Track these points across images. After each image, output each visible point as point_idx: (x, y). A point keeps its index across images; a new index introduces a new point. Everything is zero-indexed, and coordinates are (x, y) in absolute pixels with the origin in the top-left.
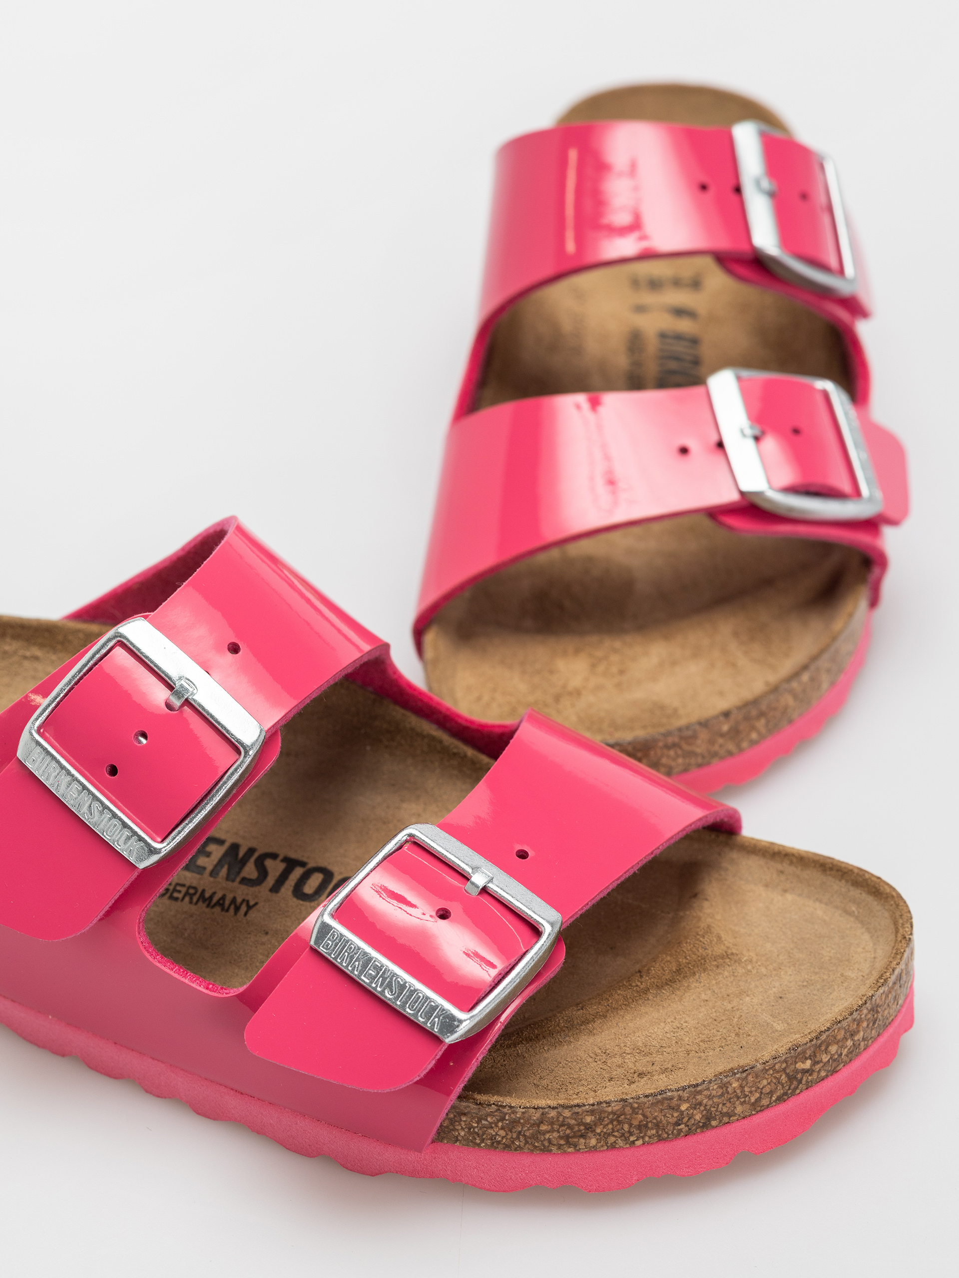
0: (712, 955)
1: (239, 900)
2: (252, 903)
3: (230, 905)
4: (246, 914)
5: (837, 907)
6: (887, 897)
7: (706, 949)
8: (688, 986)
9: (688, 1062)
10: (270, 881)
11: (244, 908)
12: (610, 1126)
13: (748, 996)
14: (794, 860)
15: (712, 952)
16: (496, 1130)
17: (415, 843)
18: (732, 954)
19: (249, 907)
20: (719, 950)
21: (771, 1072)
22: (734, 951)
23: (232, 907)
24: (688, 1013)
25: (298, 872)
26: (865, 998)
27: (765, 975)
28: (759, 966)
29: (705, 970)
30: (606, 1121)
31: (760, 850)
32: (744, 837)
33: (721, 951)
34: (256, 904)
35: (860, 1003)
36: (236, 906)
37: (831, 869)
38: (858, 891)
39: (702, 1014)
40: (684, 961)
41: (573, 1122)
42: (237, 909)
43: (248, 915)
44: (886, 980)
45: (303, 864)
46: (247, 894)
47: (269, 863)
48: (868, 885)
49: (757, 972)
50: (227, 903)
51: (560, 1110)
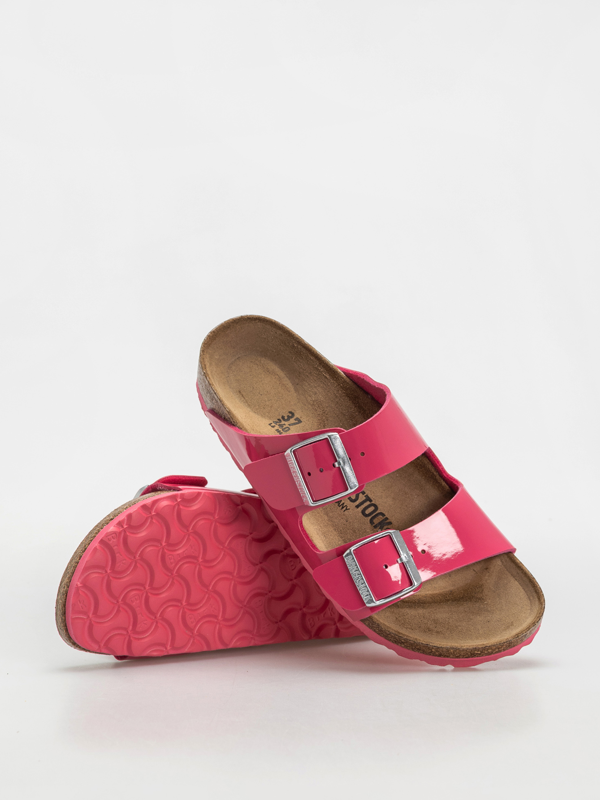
0: (476, 597)
1: (345, 505)
2: (348, 508)
3: (342, 505)
4: (344, 511)
5: (528, 595)
6: (541, 603)
7: (475, 593)
8: (463, 604)
9: (446, 632)
10: (357, 503)
11: (345, 509)
12: (409, 645)
13: (479, 616)
14: (523, 572)
15: (477, 595)
16: (376, 629)
17: (390, 537)
18: (483, 599)
19: (347, 509)
20: (479, 596)
21: (465, 651)
22: (484, 598)
23: (342, 506)
24: (458, 613)
25: (368, 503)
26: (507, 640)
27: (489, 611)
28: (489, 607)
29: (471, 601)
30: (408, 643)
31: (515, 563)
32: (514, 555)
33: (480, 596)
34: (349, 509)
35: (505, 641)
36: (343, 506)
37: (532, 582)
38: (536, 595)
39: (461, 616)
40: (466, 595)
41: (398, 639)
42: (343, 508)
43: (345, 512)
44: (518, 636)
45: (371, 501)
46: (348, 504)
47: (361, 495)
48: (538, 595)
49: (487, 609)
50: (341, 503)
51: (395, 635)
